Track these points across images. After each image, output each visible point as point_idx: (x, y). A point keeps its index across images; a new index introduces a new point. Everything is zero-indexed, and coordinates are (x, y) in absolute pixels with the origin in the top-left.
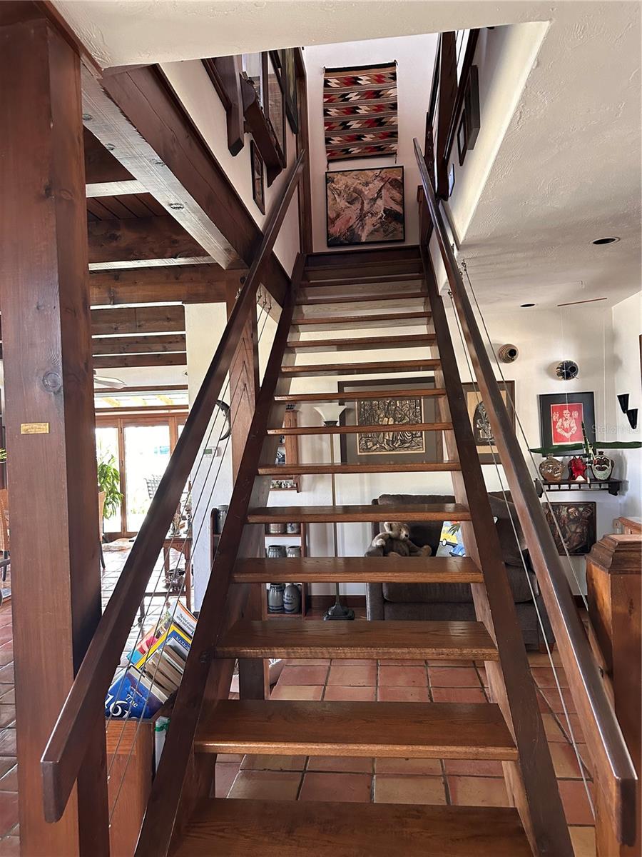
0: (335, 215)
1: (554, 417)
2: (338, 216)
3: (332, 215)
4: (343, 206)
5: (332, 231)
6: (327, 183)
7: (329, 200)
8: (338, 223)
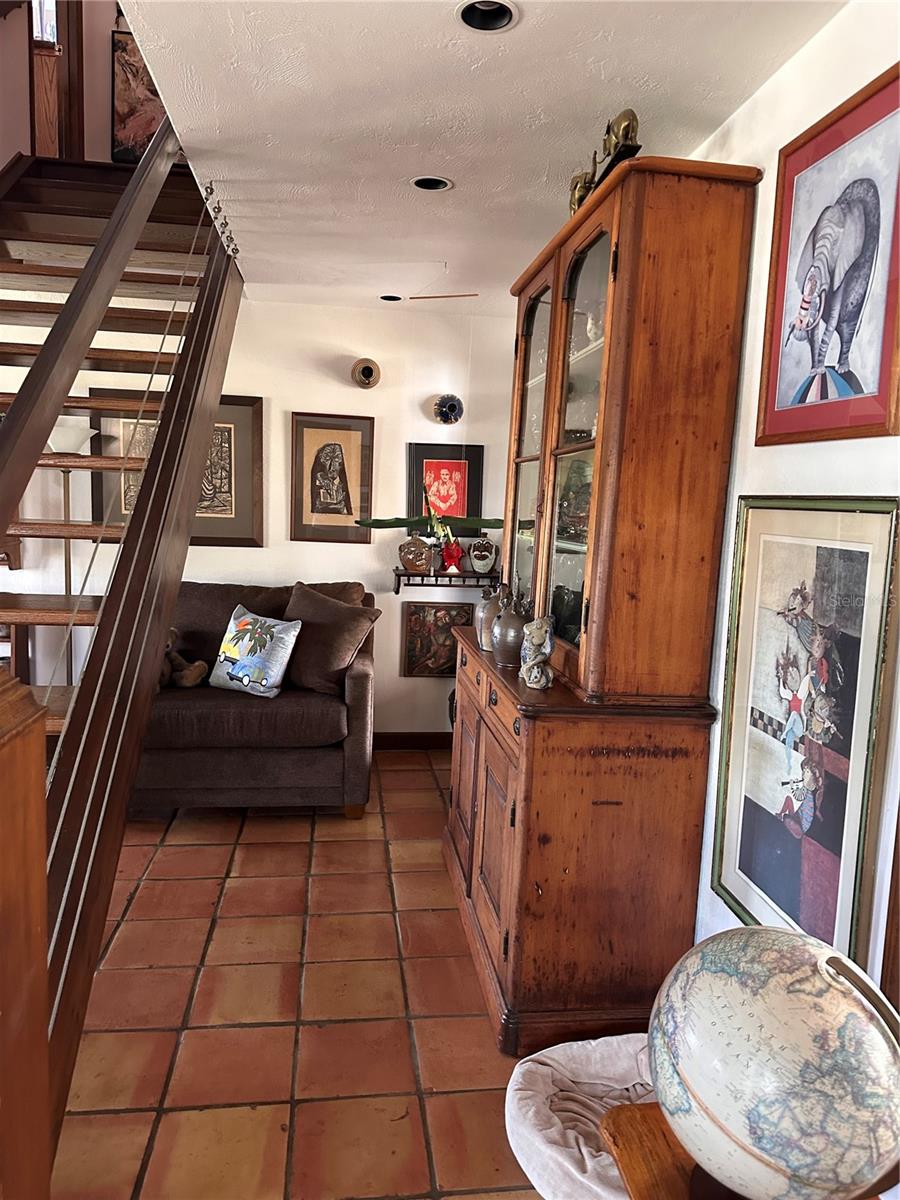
0: (126, 110)
1: (428, 478)
2: (132, 112)
3: (122, 108)
4: (142, 97)
5: (121, 135)
6: (114, 51)
7: (118, 81)
8: (131, 123)
